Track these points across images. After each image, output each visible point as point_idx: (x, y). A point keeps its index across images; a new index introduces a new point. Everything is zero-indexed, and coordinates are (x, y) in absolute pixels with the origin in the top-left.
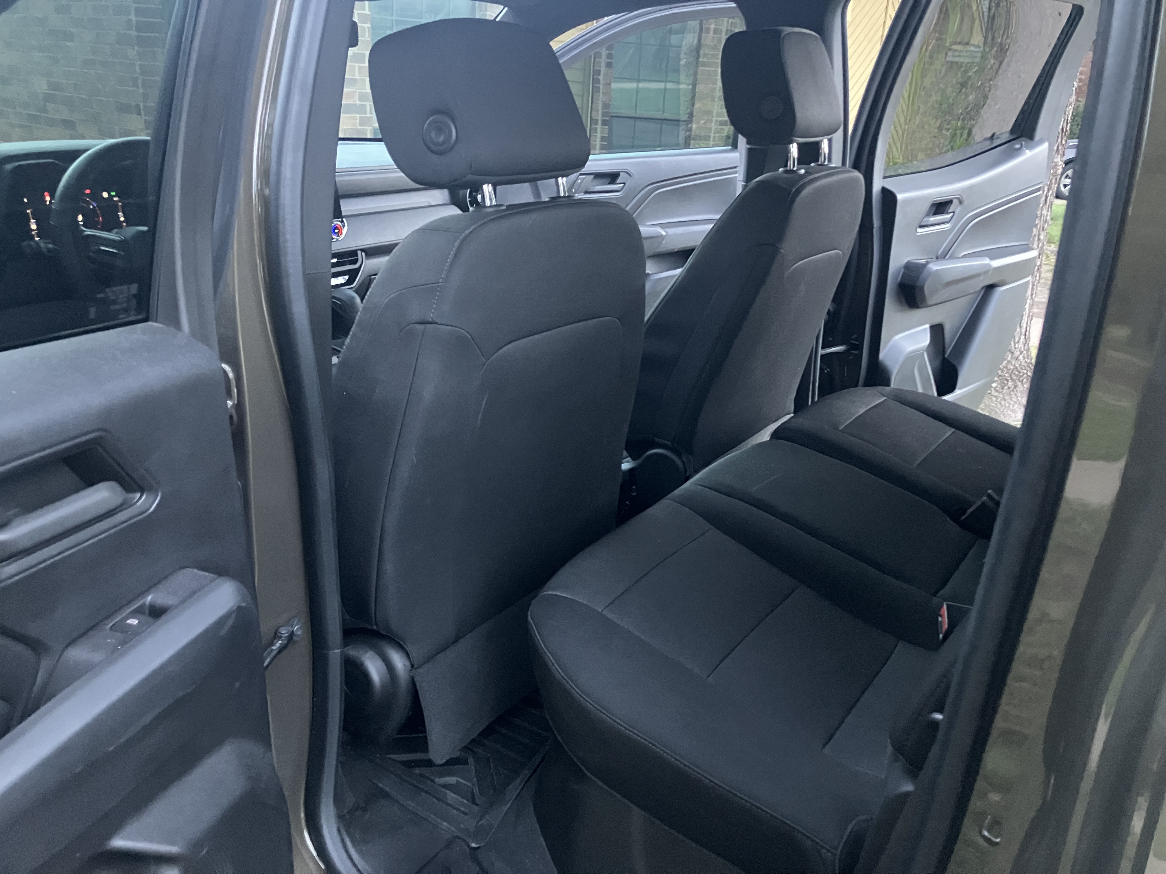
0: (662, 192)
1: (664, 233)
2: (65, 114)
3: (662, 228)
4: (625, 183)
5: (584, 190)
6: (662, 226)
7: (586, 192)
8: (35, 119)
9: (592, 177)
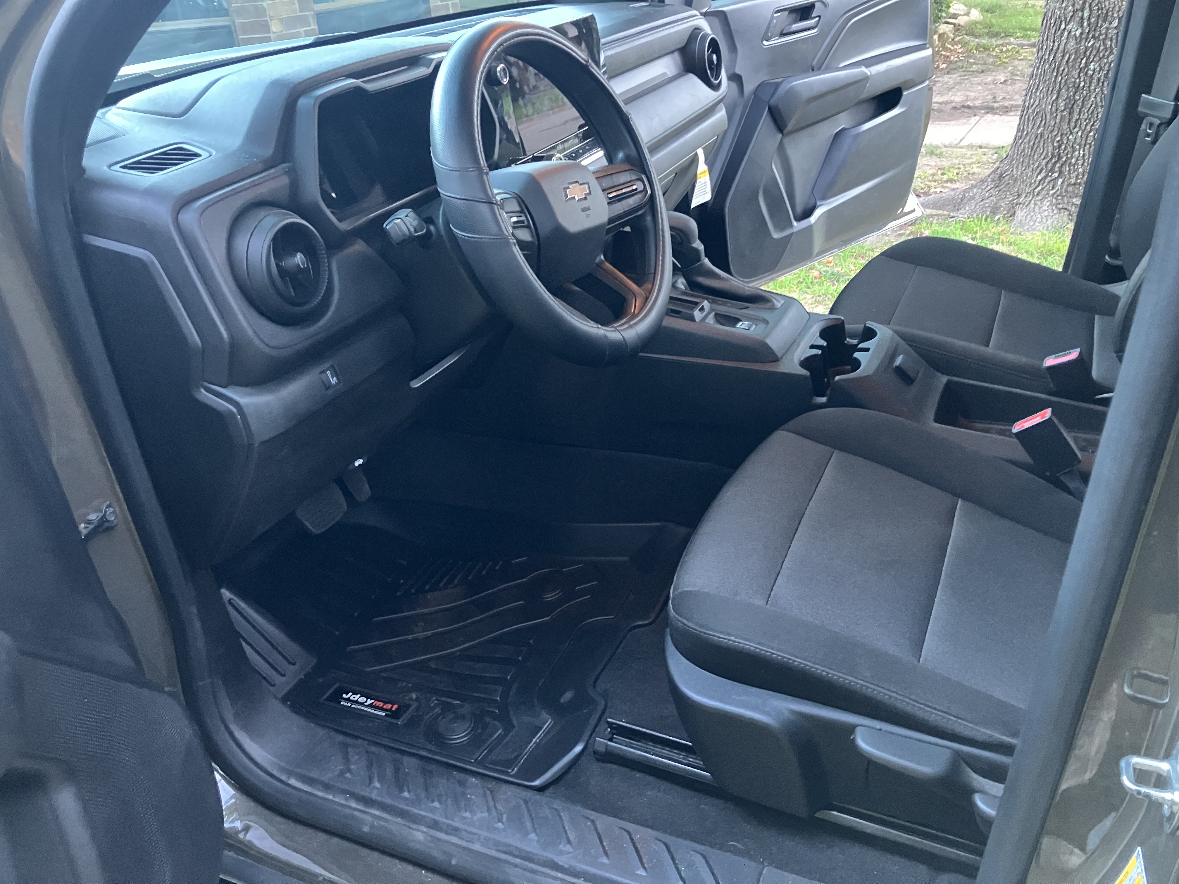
0: (856, 22)
1: (868, 73)
3: (866, 66)
4: (819, 17)
5: (778, 30)
6: (867, 63)
7: (783, 35)
9: (787, 13)
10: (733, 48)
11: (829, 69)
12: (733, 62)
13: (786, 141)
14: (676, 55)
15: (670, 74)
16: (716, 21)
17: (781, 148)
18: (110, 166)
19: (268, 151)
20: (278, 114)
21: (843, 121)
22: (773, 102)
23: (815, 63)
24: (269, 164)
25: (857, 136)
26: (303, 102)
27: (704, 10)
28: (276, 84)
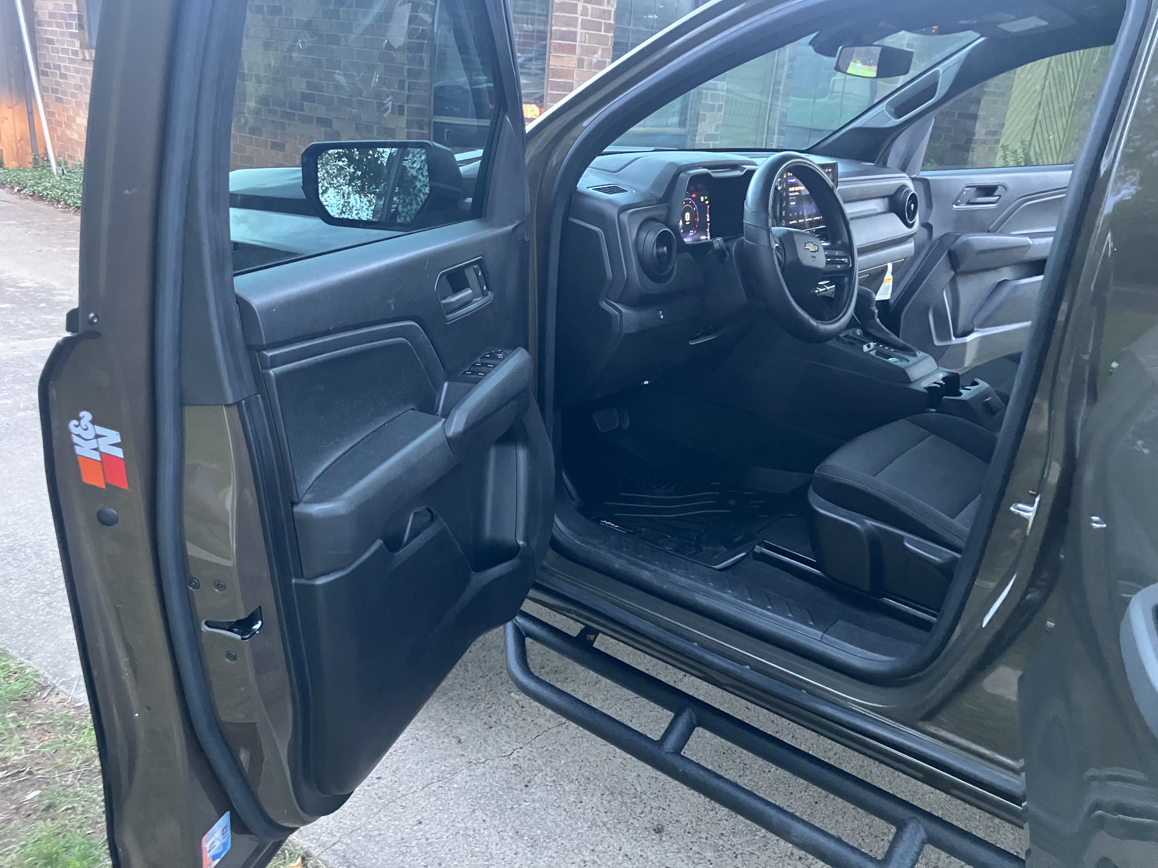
0: (1029, 205)
1: (1031, 243)
2: (322, 112)
3: (1030, 238)
4: (1000, 196)
5: (966, 200)
6: (1031, 236)
7: (969, 203)
8: (289, 116)
9: (975, 189)
10: (929, 205)
11: (1002, 233)
12: (928, 214)
13: (959, 279)
14: (886, 200)
15: (879, 211)
16: (921, 185)
17: (953, 281)
18: (588, 188)
19: (660, 195)
20: (669, 179)
21: (1006, 274)
22: (952, 247)
23: (991, 227)
24: (660, 201)
25: (1017, 287)
26: (682, 175)
27: (914, 176)
28: (671, 164)
